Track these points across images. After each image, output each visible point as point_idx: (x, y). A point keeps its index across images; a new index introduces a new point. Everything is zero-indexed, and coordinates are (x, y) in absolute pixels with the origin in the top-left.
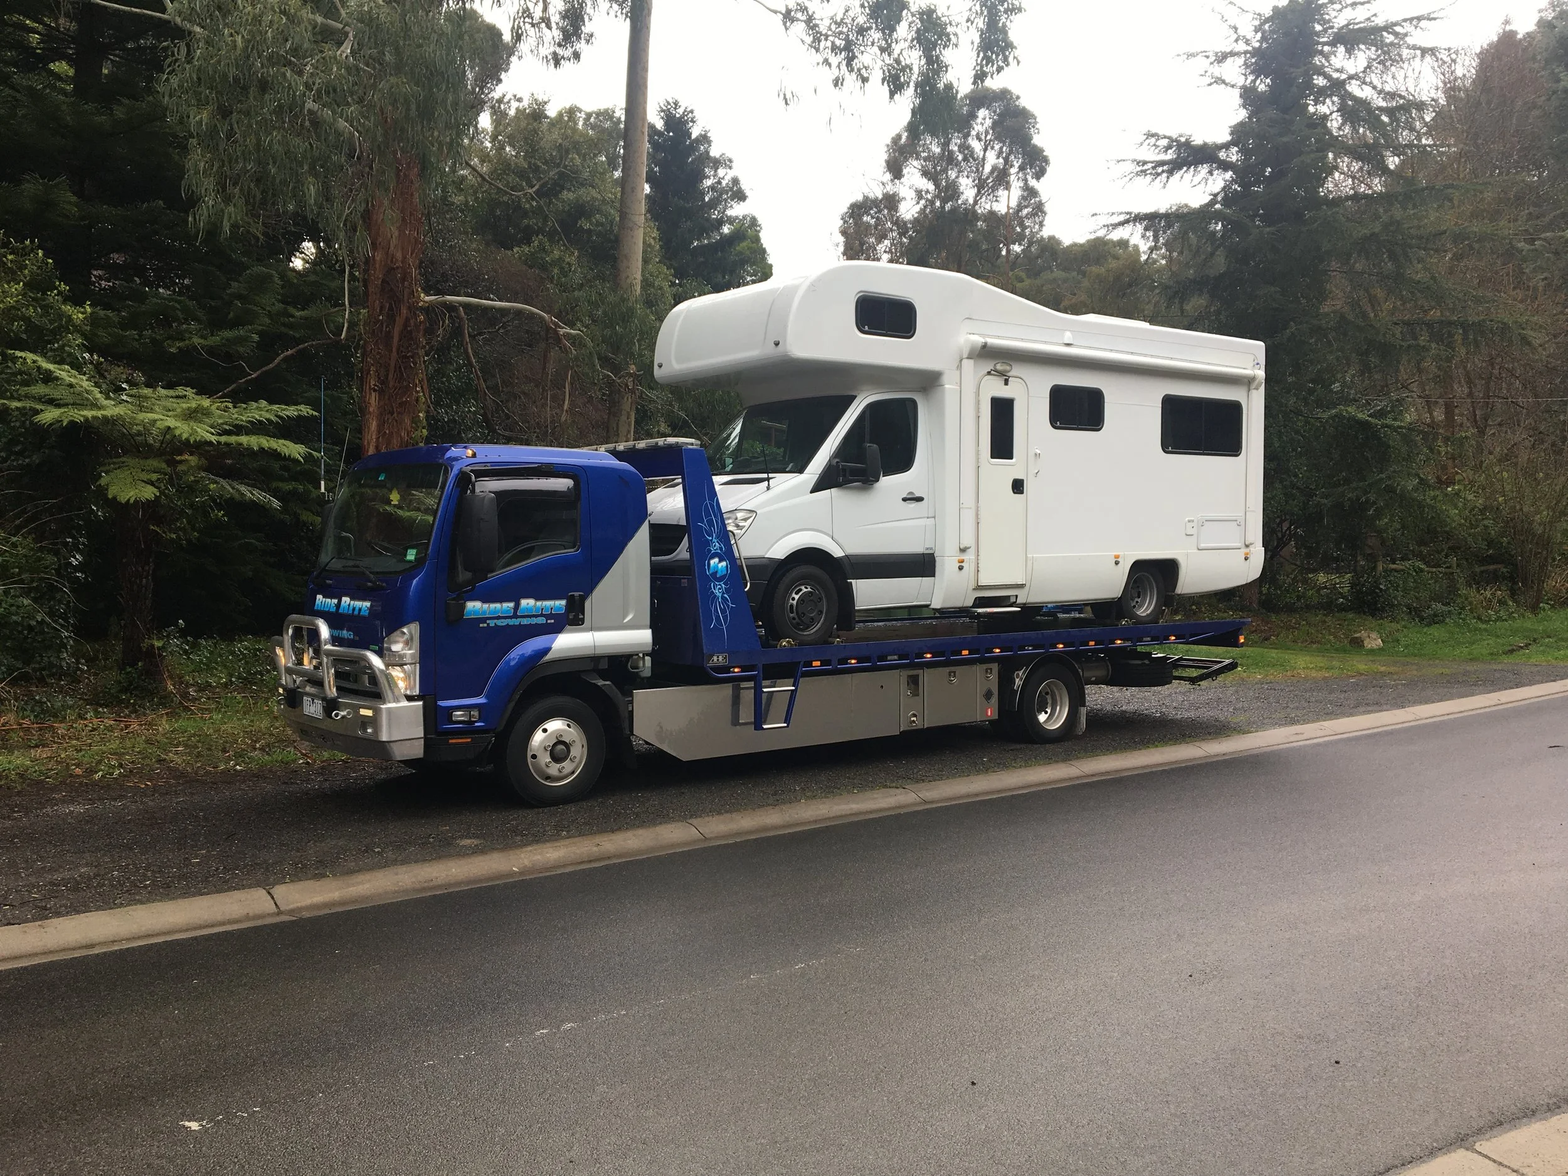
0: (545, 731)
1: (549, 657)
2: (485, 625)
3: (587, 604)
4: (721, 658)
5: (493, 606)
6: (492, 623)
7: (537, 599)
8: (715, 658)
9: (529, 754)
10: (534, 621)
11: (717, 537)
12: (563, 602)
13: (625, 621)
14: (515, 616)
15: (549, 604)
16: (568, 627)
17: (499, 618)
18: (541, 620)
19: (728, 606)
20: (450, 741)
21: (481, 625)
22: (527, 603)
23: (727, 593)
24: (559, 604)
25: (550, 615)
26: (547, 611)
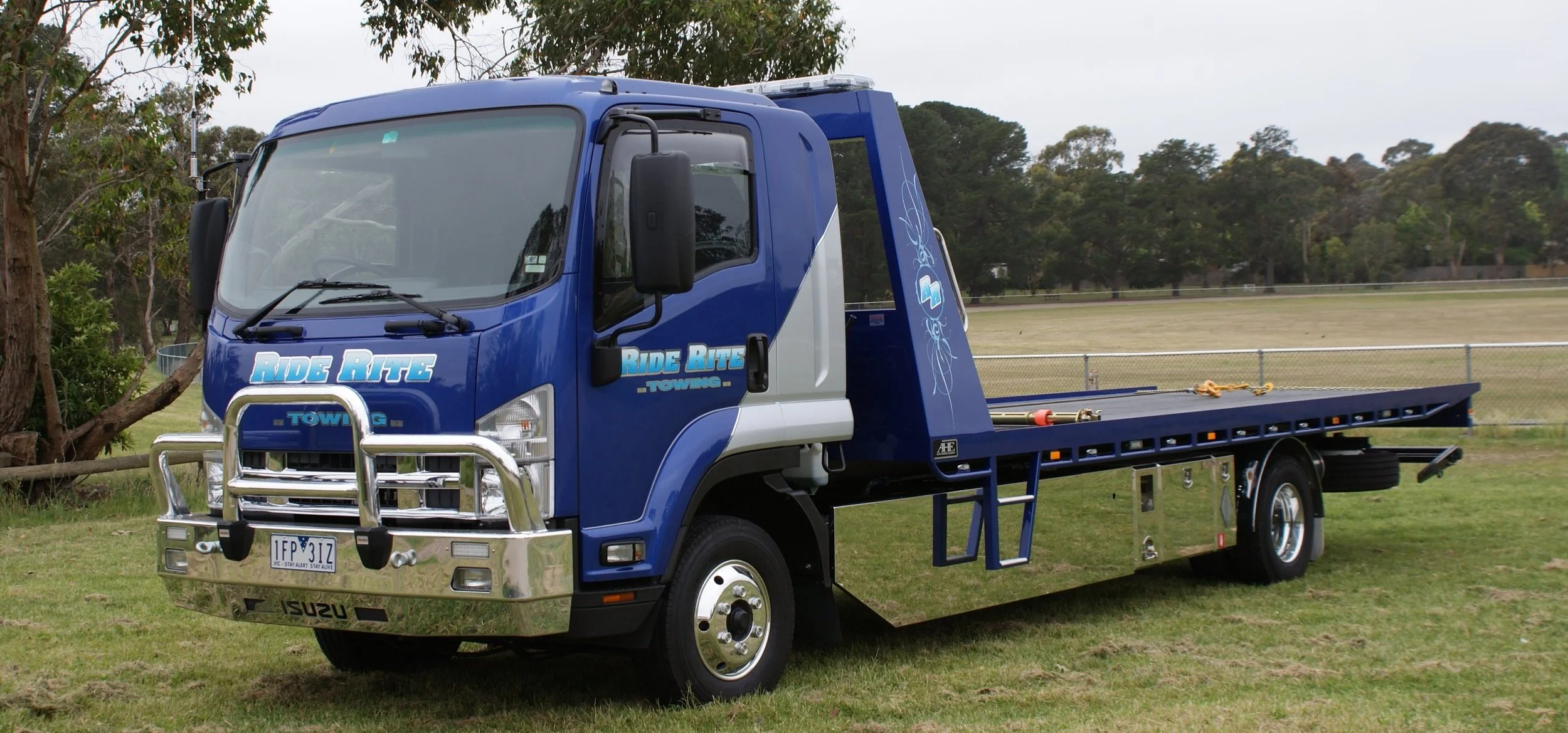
0: (719, 580)
1: (731, 447)
2: (644, 390)
3: (771, 354)
5: (654, 355)
6: (653, 386)
7: (711, 344)
9: (697, 624)
10: (705, 383)
11: (924, 242)
12: (741, 350)
13: (818, 384)
14: (682, 375)
15: (723, 353)
16: (751, 395)
17: (661, 377)
18: (714, 382)
19: (949, 357)
20: (606, 599)
21: (640, 390)
22: (698, 352)
23: (946, 337)
24: (737, 352)
25: (724, 374)
26: (722, 367)
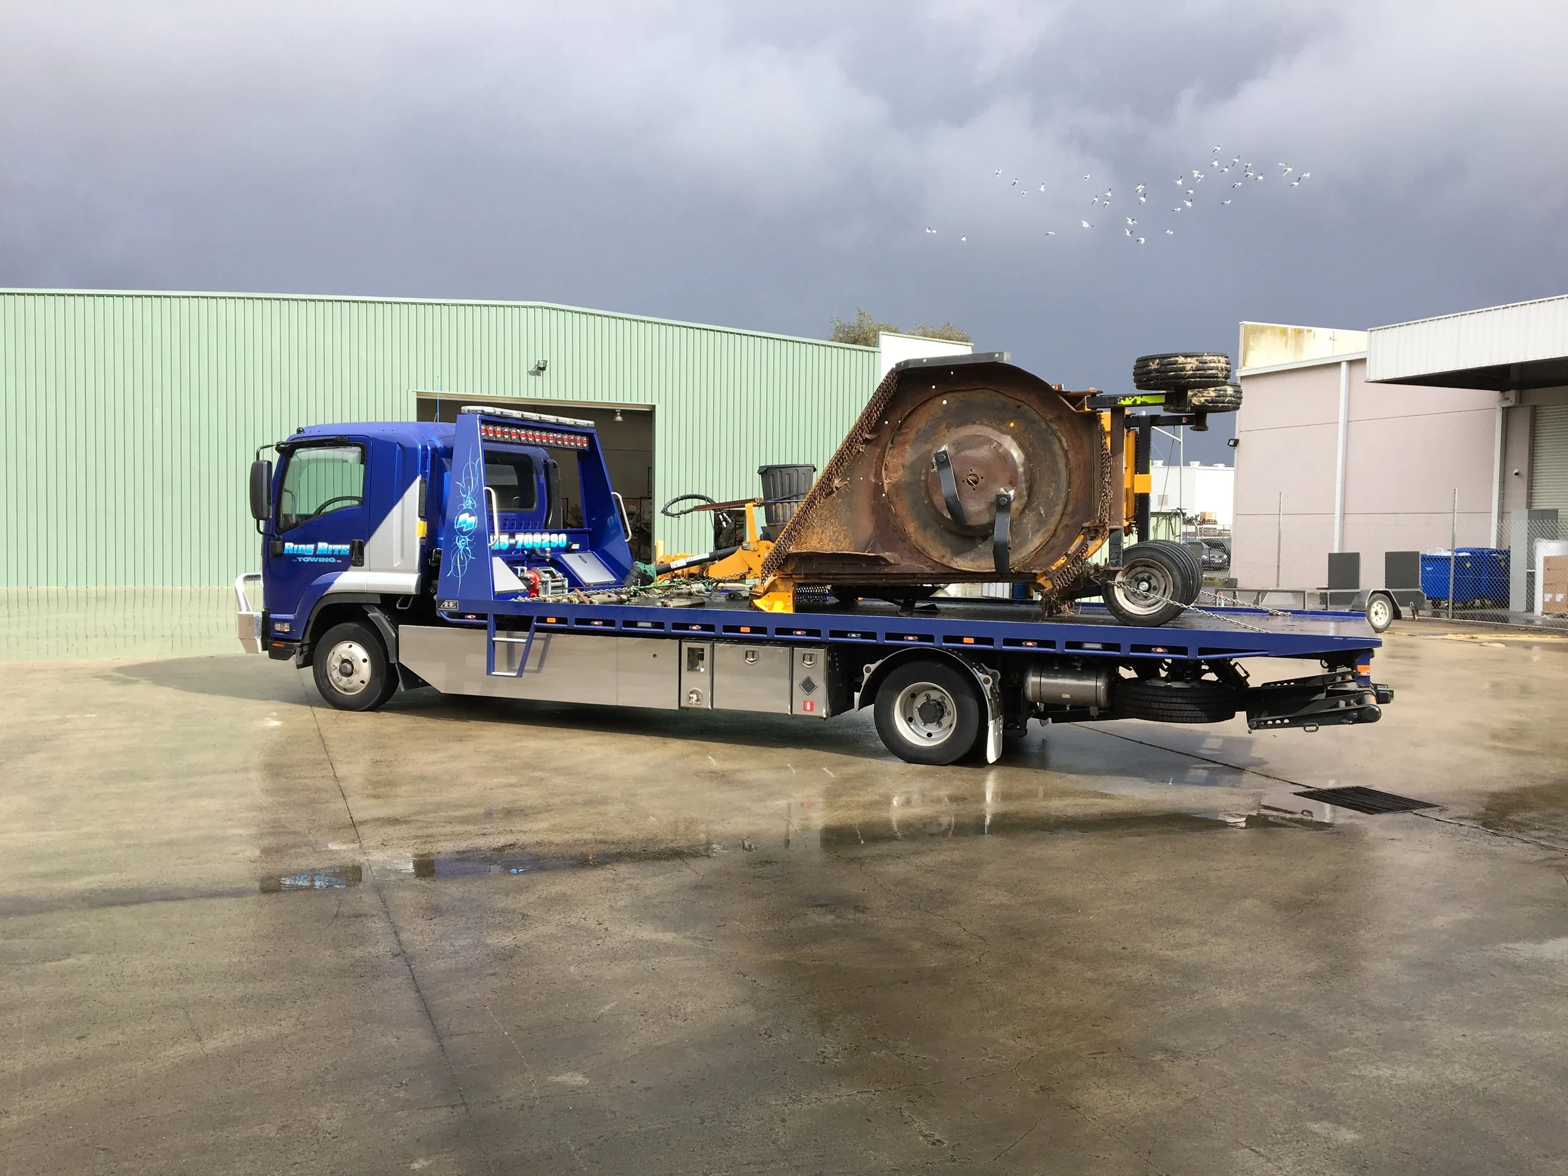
1: (332, 589)
2: (296, 561)
3: (366, 549)
4: (451, 604)
5: (301, 546)
6: (300, 560)
7: (330, 543)
8: (446, 604)
10: (327, 560)
11: (472, 495)
12: (348, 547)
13: (396, 565)
14: (316, 555)
15: (337, 547)
16: (352, 567)
17: (304, 556)
18: (333, 560)
19: (468, 557)
20: (274, 645)
21: (294, 560)
22: (323, 546)
23: (469, 546)
24: (346, 548)
25: (338, 557)
26: (336, 553)
